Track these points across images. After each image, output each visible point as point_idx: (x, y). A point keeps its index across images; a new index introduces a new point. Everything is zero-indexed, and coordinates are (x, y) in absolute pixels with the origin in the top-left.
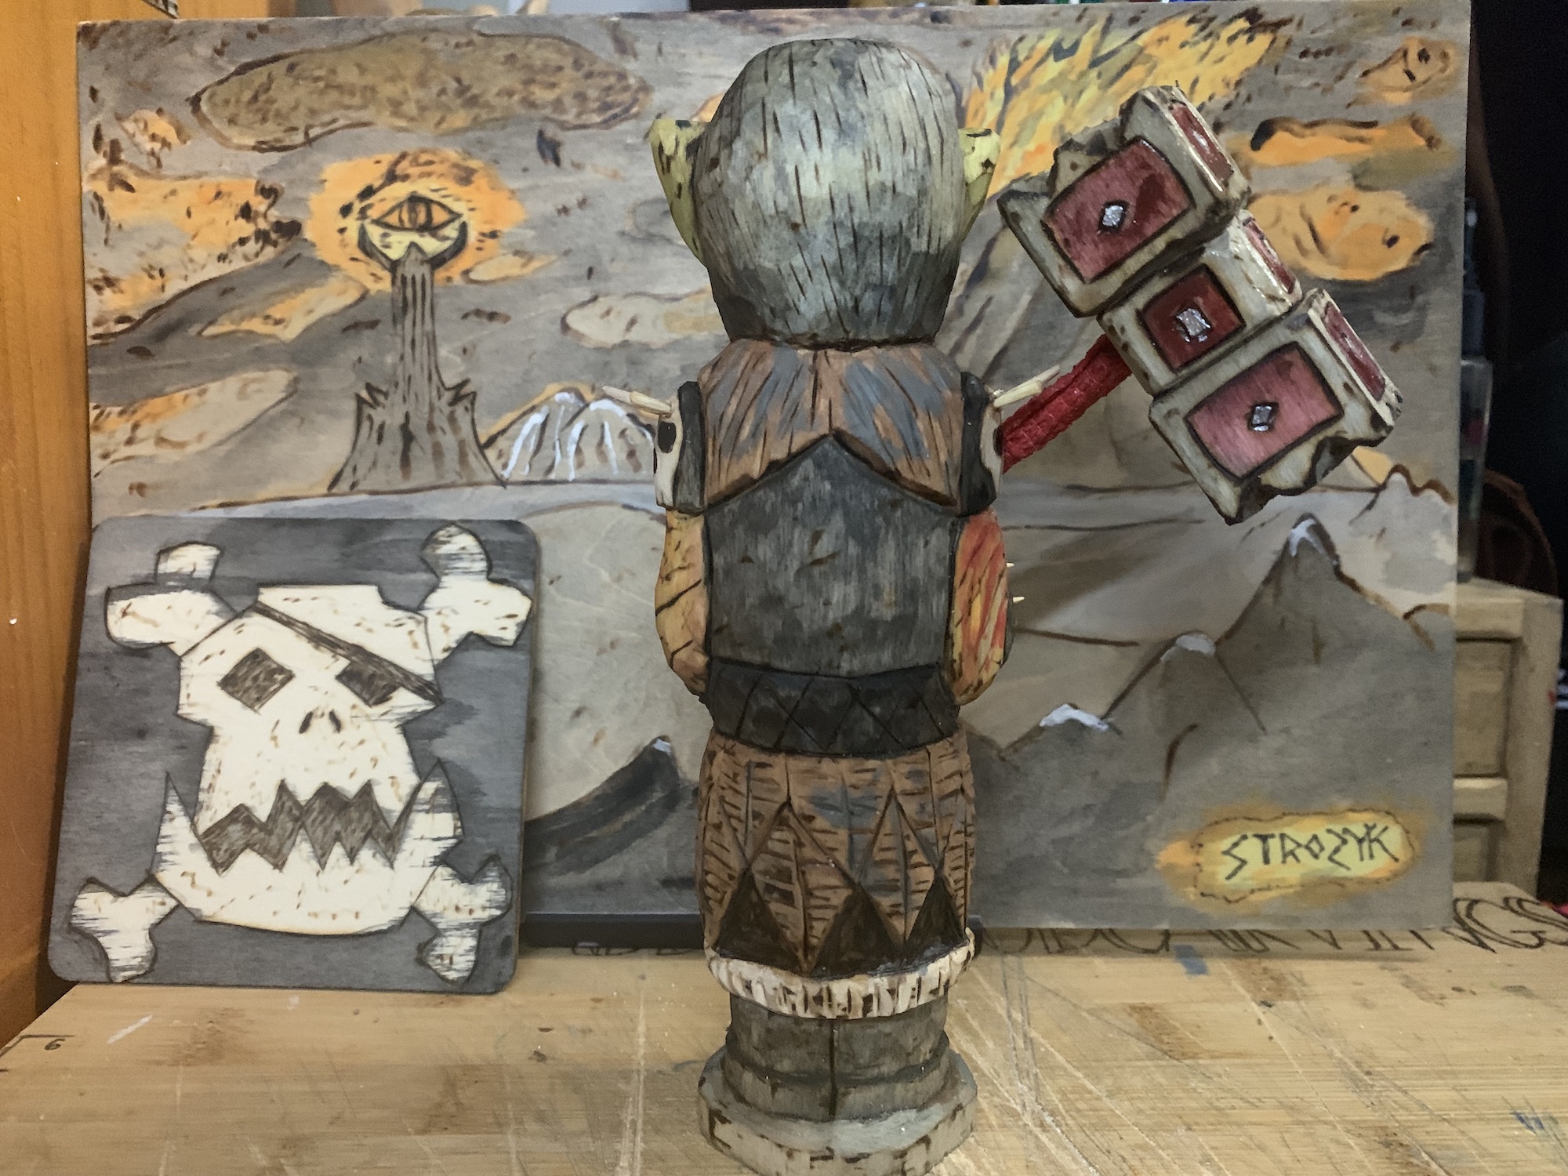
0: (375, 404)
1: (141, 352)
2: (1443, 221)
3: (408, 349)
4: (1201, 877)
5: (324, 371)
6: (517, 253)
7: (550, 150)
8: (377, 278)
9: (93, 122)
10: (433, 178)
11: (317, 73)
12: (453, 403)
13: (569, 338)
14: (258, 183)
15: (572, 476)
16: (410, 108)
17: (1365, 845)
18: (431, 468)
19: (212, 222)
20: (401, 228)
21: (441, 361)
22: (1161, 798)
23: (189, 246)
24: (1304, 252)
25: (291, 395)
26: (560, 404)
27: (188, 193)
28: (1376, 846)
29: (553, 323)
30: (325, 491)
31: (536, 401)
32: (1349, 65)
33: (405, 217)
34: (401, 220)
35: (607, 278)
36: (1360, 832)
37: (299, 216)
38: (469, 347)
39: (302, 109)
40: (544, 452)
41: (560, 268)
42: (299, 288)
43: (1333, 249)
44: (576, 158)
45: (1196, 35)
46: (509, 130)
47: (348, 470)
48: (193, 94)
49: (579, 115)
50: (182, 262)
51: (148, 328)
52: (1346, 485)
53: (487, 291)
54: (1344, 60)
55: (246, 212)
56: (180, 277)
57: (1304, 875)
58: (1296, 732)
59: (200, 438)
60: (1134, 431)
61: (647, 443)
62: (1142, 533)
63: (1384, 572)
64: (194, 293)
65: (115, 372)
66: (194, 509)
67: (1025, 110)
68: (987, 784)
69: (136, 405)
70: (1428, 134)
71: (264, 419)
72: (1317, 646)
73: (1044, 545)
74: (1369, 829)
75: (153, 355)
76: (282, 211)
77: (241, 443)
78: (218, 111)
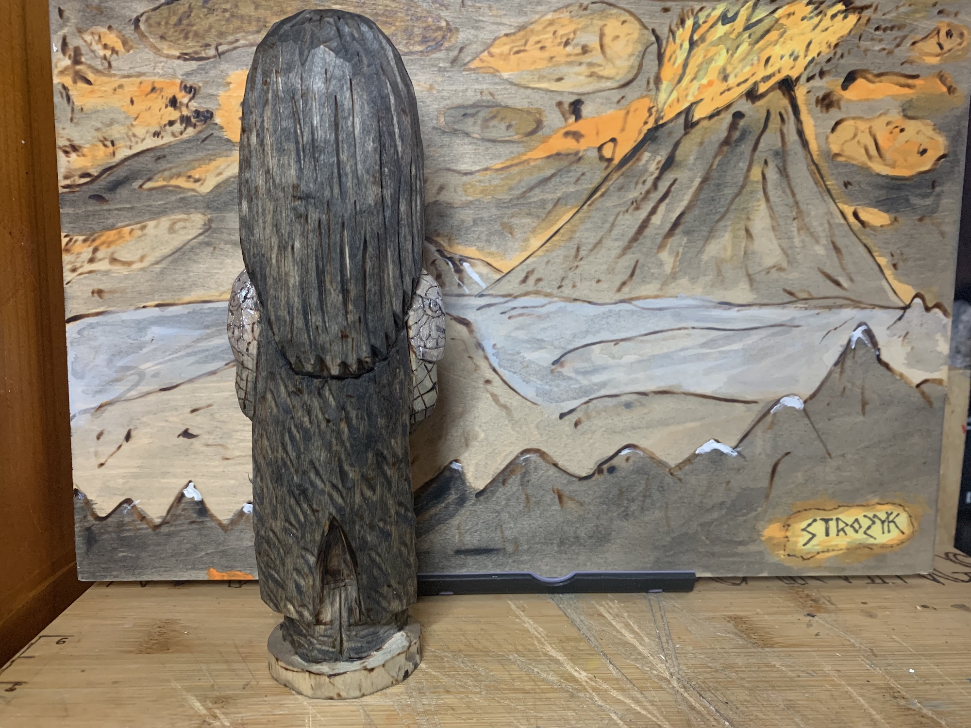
1: (99, 198)
2: (953, 140)
4: (788, 544)
5: (229, 215)
9: (61, 33)
11: (224, 6)
14: (182, 82)
17: (886, 524)
19: (150, 108)
22: (767, 496)
23: (132, 125)
24: (870, 157)
25: (206, 231)
27: (131, 88)
28: (892, 525)
32: (905, 37)
36: (883, 516)
37: (211, 106)
39: (214, 32)
42: (210, 159)
43: (888, 155)
45: (812, 12)
48: (135, 16)
49: (407, 45)
50: (128, 136)
51: (102, 182)
52: (886, 305)
54: (901, 34)
55: (174, 102)
56: (126, 146)
57: (849, 543)
58: (849, 456)
59: (142, 259)
60: (761, 268)
61: (450, 268)
62: (763, 333)
63: (906, 359)
64: (136, 158)
65: (80, 212)
66: (138, 308)
67: (702, 57)
68: (662, 489)
69: (96, 235)
70: (949, 84)
71: (188, 247)
72: (864, 404)
73: (704, 340)
74: (889, 515)
75: (107, 201)
76: (200, 103)
77: (172, 262)
78: (152, 29)
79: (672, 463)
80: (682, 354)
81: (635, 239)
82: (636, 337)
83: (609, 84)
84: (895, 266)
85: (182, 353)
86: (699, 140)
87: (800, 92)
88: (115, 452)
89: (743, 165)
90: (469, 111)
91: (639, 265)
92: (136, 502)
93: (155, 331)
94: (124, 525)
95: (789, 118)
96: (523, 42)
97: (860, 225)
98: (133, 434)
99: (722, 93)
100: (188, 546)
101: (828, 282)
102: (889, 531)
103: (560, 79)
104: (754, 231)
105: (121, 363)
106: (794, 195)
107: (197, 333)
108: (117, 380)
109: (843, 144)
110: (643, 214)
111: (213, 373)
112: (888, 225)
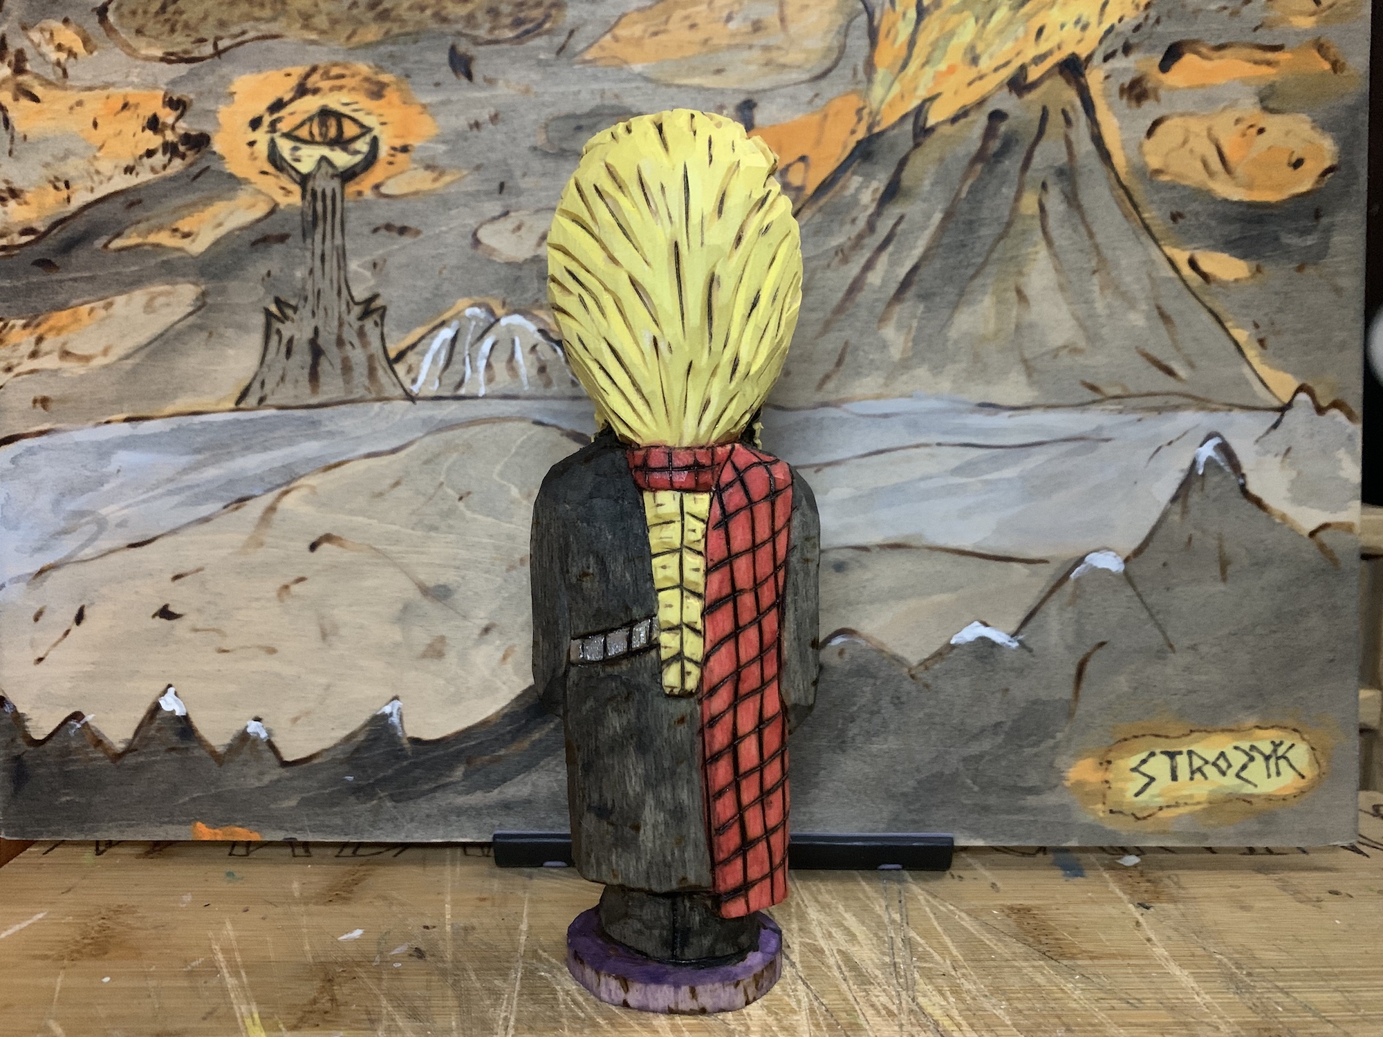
0: (284, 318)
1: (45, 264)
2: (1346, 147)
3: (318, 263)
4: (1108, 792)
5: (233, 285)
6: (428, 167)
7: (462, 65)
8: (288, 192)
10: (345, 91)
12: (361, 318)
13: (480, 252)
14: (165, 96)
15: (482, 392)
16: (321, 21)
17: (1272, 761)
18: (339, 382)
19: (119, 134)
20: (311, 142)
21: (350, 276)
22: (1070, 715)
23: (95, 157)
24: (1211, 174)
25: (199, 308)
26: (469, 319)
27: (95, 104)
28: (1282, 763)
29: (464, 237)
30: (232, 406)
31: (446, 316)
33: (316, 130)
34: (311, 133)
35: (519, 193)
36: (1267, 748)
37: (206, 128)
38: (380, 262)
39: (212, 20)
40: (455, 367)
41: (471, 183)
42: (208, 201)
43: (1239, 171)
44: (490, 74)
46: (420, 44)
47: (257, 385)
48: (99, 4)
49: (492, 30)
50: (89, 173)
51: (51, 241)
52: (1251, 404)
53: (398, 206)
55: (154, 124)
56: (86, 189)
57: (1211, 792)
58: (1204, 649)
59: (105, 352)
60: (1044, 350)
61: (558, 358)
62: (1053, 450)
63: (1289, 490)
64: (100, 206)
65: (19, 284)
66: (99, 424)
67: (937, 28)
68: (898, 702)
69: (41, 318)
70: (1332, 58)
71: (172, 332)
72: (1224, 564)
73: (956, 463)
74: (1276, 746)
75: (58, 268)
76: (190, 123)
77: (148, 356)
78: (125, 21)
79: (914, 660)
80: (922, 485)
81: (840, 309)
82: (849, 459)
83: (795, 76)
84: (1262, 342)
85: (160, 491)
86: (937, 155)
87: (1094, 78)
88: (60, 640)
89: (1008, 192)
90: (583, 122)
91: (848, 350)
92: (89, 718)
93: (123, 458)
94: (70, 753)
95: (1078, 120)
96: (664, 18)
97: (1199, 279)
98: (87, 612)
99: (970, 84)
100: (163, 786)
101: (1154, 369)
102: (1278, 774)
103: (719, 72)
104: (1030, 292)
105: (71, 505)
106: (1091, 235)
107: (185, 460)
108: (65, 532)
109: (1167, 154)
110: (854, 269)
111: (206, 520)
112: (1247, 279)
